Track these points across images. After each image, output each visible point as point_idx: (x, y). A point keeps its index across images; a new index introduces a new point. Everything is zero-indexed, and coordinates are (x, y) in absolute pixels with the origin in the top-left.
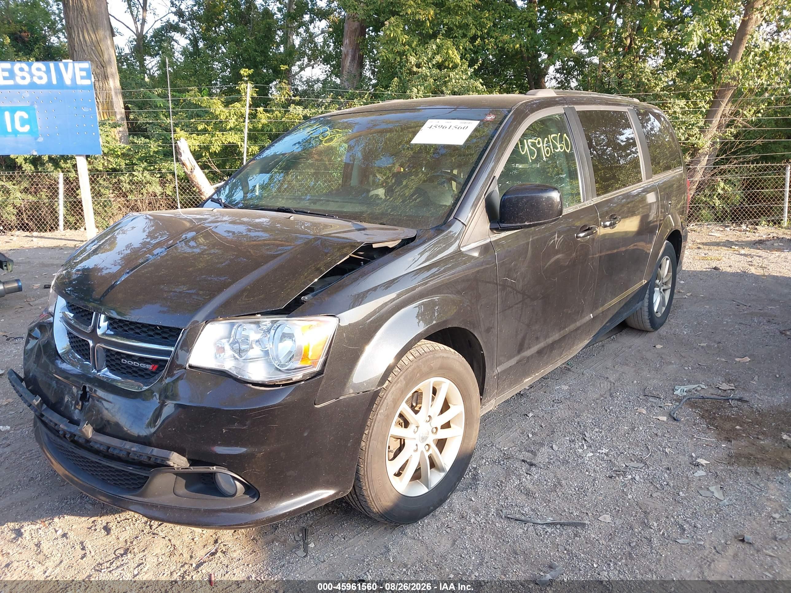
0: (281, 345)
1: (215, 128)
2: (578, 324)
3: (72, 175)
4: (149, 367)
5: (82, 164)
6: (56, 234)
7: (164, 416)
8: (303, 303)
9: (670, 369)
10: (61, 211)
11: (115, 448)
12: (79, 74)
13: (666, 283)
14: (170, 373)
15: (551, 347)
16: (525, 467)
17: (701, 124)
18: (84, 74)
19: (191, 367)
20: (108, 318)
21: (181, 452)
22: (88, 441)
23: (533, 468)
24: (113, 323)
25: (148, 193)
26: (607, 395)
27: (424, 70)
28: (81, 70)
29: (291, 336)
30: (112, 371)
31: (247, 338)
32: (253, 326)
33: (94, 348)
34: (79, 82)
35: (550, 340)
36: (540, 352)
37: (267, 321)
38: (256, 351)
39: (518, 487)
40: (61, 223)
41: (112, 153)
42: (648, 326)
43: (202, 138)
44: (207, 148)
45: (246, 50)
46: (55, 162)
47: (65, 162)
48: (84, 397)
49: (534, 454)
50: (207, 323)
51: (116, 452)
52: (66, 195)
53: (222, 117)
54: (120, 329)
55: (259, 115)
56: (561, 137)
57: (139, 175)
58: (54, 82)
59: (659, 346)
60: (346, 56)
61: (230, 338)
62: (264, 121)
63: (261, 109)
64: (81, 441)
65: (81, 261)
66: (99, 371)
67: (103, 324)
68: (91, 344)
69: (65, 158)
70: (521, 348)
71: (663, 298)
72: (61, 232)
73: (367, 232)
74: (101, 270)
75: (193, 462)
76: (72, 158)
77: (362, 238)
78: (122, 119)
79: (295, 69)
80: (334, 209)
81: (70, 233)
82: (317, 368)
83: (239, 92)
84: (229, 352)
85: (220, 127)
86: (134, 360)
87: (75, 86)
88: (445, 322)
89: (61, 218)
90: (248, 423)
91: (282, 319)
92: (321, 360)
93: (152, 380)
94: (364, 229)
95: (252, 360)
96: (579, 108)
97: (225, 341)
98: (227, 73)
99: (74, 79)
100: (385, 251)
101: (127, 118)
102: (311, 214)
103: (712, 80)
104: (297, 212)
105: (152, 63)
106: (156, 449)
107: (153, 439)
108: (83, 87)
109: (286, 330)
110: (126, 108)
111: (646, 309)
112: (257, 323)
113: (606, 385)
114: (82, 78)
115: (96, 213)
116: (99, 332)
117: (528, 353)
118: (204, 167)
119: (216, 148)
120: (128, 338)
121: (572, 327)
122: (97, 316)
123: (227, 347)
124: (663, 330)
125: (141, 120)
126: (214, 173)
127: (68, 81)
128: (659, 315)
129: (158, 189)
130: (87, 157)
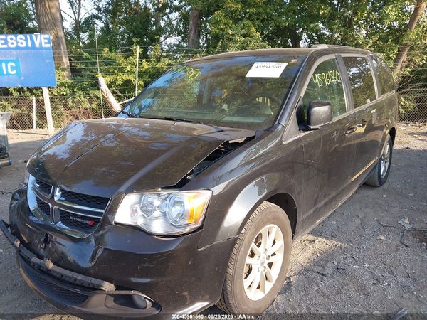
0: (173, 209)
1: (119, 71)
2: (345, 185)
3: (41, 98)
4: (88, 222)
5: (46, 91)
6: (31, 131)
7: (97, 256)
8: (188, 181)
9: (395, 210)
10: (35, 118)
11: (66, 276)
12: (43, 41)
13: (386, 158)
14: (102, 228)
15: (331, 201)
16: (319, 277)
17: (392, 66)
18: (46, 41)
19: (115, 223)
20: (61, 190)
21: (110, 281)
22: (49, 270)
23: (325, 278)
24: (64, 193)
25: (82, 107)
26: (360, 227)
27: (237, 38)
28: (45, 38)
29: (180, 203)
30: (64, 223)
31: (152, 203)
32: (156, 196)
33: (52, 208)
34: (44, 45)
35: (331, 197)
36: (325, 204)
37: (164, 193)
38: (157, 213)
39: (318, 291)
40: (34, 125)
41: (62, 85)
42: (377, 183)
43: (112, 77)
44: (115, 82)
45: (135, 28)
46: (30, 90)
47: (37, 90)
48: (47, 241)
49: (324, 268)
50: (126, 194)
51: (67, 279)
52: (37, 109)
53: (123, 65)
54: (69, 197)
55: (144, 64)
56: (335, 72)
57: (77, 98)
58: (30, 45)
59: (385, 196)
60: (191, 30)
61: (140, 203)
62: (146, 67)
63: (144, 60)
64: (45, 270)
65: (46, 150)
66: (56, 223)
67: (58, 193)
68: (51, 205)
69: (37, 88)
70: (316, 202)
71: (385, 167)
72: (34, 129)
73: (225, 133)
74: (57, 156)
75: (118, 288)
76: (40, 88)
77: (222, 137)
78: (68, 66)
79: (162, 39)
80: (199, 118)
81: (39, 130)
82: (199, 225)
83: (132, 51)
84: (140, 213)
85: (122, 70)
86: (78, 218)
87: (41, 48)
88: (275, 190)
89: (34, 122)
90: (155, 262)
91: (174, 192)
92: (201, 219)
93: (90, 231)
94: (222, 131)
95: (155, 218)
96: (343, 55)
97: (137, 205)
98: (124, 41)
99: (41, 44)
100: (237, 145)
101: (71, 66)
102: (186, 121)
103: (396, 41)
104: (177, 120)
105: (84, 36)
106: (93, 279)
107: (91, 271)
108: (46, 48)
109: (177, 199)
110: (70, 60)
111: (377, 174)
112: (159, 195)
113: (358, 221)
114: (45, 43)
115: (53, 118)
116: (56, 199)
117: (319, 205)
118: (113, 93)
119: (120, 82)
120: (74, 202)
121: (342, 187)
122: (54, 188)
123: (139, 210)
124: (385, 186)
125: (79, 66)
126: (119, 96)
127: (37, 45)
128: (383, 177)
129: (88, 105)
130: (49, 88)
